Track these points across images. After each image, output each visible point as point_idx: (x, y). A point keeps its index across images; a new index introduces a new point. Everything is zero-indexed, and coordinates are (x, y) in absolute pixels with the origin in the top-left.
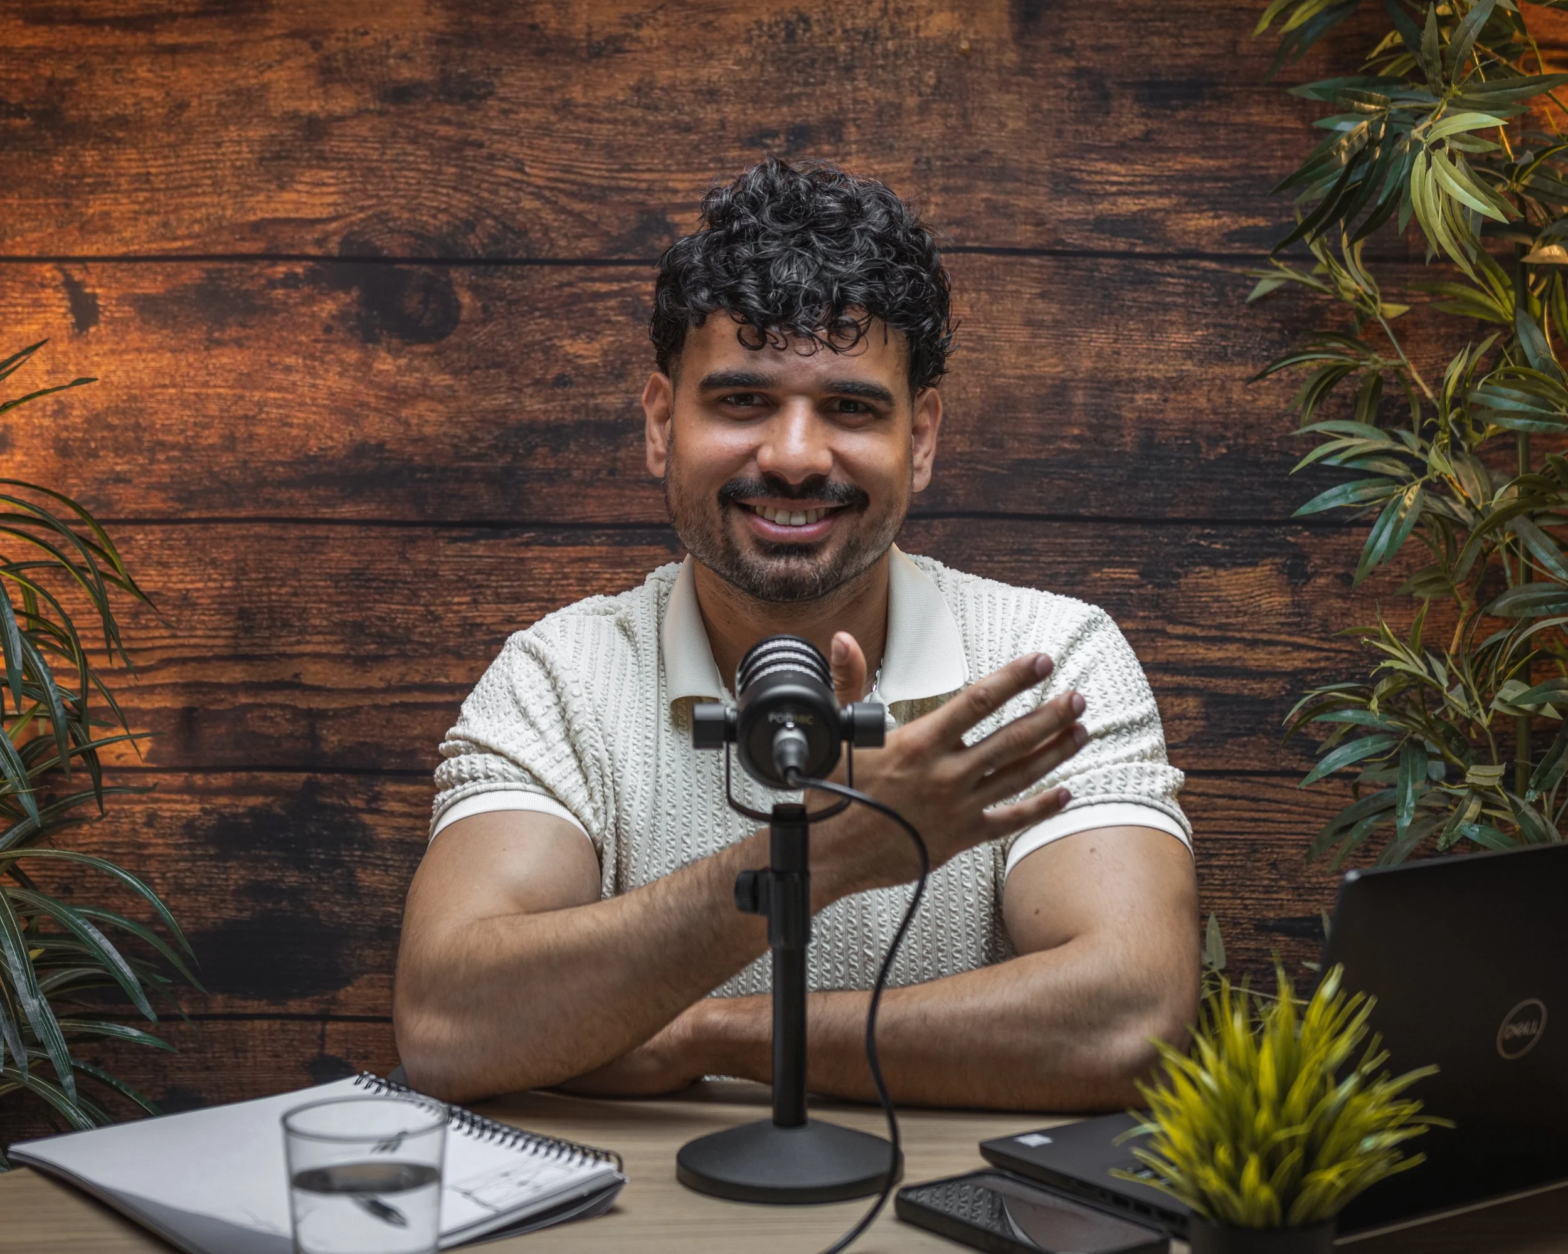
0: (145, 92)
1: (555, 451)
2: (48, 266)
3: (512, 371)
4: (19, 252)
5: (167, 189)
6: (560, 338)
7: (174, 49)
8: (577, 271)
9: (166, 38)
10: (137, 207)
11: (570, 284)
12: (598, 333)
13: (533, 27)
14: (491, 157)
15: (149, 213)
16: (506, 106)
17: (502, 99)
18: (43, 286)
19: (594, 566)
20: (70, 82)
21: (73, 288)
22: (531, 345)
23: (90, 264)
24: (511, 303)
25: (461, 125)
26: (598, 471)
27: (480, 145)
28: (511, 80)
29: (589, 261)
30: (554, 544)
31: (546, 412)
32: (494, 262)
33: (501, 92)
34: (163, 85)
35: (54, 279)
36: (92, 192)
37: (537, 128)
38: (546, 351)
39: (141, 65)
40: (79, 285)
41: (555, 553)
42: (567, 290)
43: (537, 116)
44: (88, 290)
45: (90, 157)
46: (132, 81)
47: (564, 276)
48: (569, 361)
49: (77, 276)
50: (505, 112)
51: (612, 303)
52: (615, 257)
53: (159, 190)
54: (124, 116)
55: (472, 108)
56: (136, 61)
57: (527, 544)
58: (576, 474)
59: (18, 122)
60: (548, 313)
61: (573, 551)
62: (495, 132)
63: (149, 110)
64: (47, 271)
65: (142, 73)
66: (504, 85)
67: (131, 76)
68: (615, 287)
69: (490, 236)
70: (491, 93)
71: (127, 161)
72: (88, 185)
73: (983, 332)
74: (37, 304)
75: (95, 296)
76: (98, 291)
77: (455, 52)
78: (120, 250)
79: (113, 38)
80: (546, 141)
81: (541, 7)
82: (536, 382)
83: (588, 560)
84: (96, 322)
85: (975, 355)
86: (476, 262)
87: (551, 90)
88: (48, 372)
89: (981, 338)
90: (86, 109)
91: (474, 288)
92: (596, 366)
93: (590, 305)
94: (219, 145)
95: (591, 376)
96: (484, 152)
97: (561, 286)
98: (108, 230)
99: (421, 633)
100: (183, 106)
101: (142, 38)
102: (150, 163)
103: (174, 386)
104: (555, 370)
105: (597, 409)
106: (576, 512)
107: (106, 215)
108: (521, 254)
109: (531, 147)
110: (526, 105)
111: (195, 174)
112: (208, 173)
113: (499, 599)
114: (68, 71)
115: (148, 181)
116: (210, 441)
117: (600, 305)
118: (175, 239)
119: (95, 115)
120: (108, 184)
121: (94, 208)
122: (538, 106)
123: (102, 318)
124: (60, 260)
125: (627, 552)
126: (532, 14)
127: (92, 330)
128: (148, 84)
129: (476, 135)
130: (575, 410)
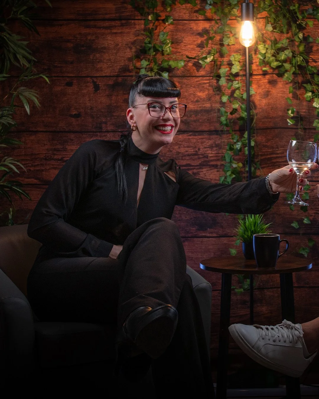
0: (110, 42)
1: (196, 116)
2: (89, 78)
3: (187, 99)
4: (82, 75)
5: (114, 62)
6: (197, 92)
7: (116, 33)
8: (200, 78)
9: (115, 31)
10: (108, 66)
11: (199, 81)
12: (204, 91)
13: (191, 28)
14: (182, 55)
15: (110, 67)
16: (185, 44)
17: (185, 43)
18: (88, 82)
19: (204, 140)
20: (94, 40)
21: (94, 83)
22: (191, 94)
23: (98, 78)
24: (187, 85)
25: (176, 48)
26: (205, 120)
27: (180, 53)
28: (186, 39)
29: (202, 76)
30: (195, 135)
31: (194, 108)
32: (184, 76)
33: (184, 42)
34: (113, 41)
35: (90, 81)
36: (98, 63)
37: (192, 49)
38: (194, 95)
39: (109, 36)
40: (95, 82)
41: (196, 137)
42: (198, 82)
43: (192, 46)
44: (98, 83)
45: (98, 55)
46: (107, 40)
47: (197, 79)
48: (199, 97)
49: (95, 80)
50: (185, 46)
51: (208, 85)
52: (208, 75)
53: (113, 62)
54: (105, 47)
55: (178, 45)
56: (108, 35)
57: (190, 135)
58: (200, 121)
59: (83, 48)
60: (194, 87)
61: (200, 137)
62: (183, 50)
63: (110, 46)
64: (89, 79)
65: (109, 38)
66: (185, 40)
67: (107, 39)
68: (208, 81)
69: (182, 71)
70: (182, 42)
71: (106, 56)
72: (97, 61)
73: (285, 90)
74: (86, 86)
75: (99, 84)
76: (100, 83)
77: (175, 33)
78: (104, 75)
79: (103, 31)
80: (193, 52)
81: (192, 24)
82: (192, 102)
83: (202, 139)
84: (99, 90)
85: (283, 95)
86: (179, 77)
87: (194, 41)
88: (89, 100)
89: (284, 91)
90: (97, 46)
91: (179, 82)
92: (204, 98)
93: (203, 85)
94: (125, 53)
95: (204, 100)
96: (181, 54)
97: (197, 81)
98: (102, 71)
99: (168, 154)
100: (117, 45)
101: (109, 31)
102: (110, 57)
103: (116, 103)
104: (196, 99)
105: (205, 107)
106: (200, 129)
107: (101, 67)
108: (188, 75)
109: (190, 53)
110: (189, 44)
111: (120, 59)
112: (123, 59)
113: (184, 147)
114: (93, 37)
115: (110, 60)
116: (123, 115)
117: (205, 85)
118: (116, 72)
119: (99, 47)
120: (102, 61)
121: (99, 66)
122: (192, 44)
123: (100, 89)
124: (91, 77)
125: (211, 137)
126: (190, 26)
127: (98, 91)
128: (111, 40)
129: (179, 50)
130: (200, 107)
